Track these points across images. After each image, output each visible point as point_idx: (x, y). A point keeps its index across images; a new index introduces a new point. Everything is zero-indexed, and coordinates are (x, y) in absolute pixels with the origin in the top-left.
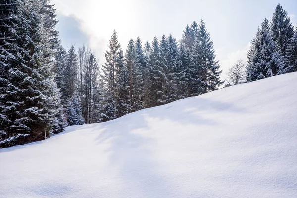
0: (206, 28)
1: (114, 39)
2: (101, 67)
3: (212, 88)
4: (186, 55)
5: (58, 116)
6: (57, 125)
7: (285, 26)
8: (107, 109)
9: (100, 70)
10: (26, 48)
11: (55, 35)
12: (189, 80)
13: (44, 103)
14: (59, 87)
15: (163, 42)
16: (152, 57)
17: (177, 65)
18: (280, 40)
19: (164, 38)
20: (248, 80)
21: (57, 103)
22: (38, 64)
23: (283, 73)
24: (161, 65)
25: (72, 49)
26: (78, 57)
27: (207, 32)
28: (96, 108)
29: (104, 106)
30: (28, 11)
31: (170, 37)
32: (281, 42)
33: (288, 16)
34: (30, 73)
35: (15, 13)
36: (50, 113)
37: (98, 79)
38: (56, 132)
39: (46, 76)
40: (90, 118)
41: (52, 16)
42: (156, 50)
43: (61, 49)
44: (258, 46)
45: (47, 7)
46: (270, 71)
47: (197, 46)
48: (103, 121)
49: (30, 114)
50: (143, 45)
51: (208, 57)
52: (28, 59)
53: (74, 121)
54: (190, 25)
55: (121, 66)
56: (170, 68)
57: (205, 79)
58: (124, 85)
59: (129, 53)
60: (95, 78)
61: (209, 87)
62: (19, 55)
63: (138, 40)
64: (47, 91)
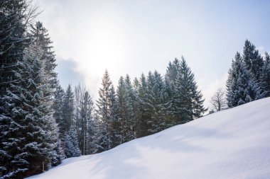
0: (187, 63)
1: (106, 77)
2: (95, 102)
3: (198, 116)
4: (171, 87)
5: (56, 149)
6: (55, 158)
7: (255, 57)
8: (101, 141)
9: (95, 105)
10: (28, 89)
11: (54, 76)
12: (176, 110)
13: (44, 138)
14: (57, 122)
15: (150, 77)
16: (140, 91)
17: (164, 97)
18: (253, 68)
19: (150, 74)
20: (230, 107)
21: (55, 138)
22: (38, 102)
23: (261, 98)
24: (149, 98)
25: (69, 88)
26: (74, 94)
27: (188, 66)
28: (91, 140)
29: (99, 138)
30: (31, 58)
31: (156, 73)
32: (254, 71)
33: (256, 49)
34: (31, 110)
35: (21, 60)
36: (48, 147)
37: (93, 113)
38: (54, 165)
39: (46, 113)
40: (86, 150)
41: (52, 60)
42: (144, 85)
43: (59, 88)
44: (234, 76)
45: (48, 53)
46: (248, 96)
47: (180, 79)
48: (98, 152)
49: (30, 149)
50: (132, 81)
51: (191, 88)
52: (31, 99)
53: (72, 154)
54: (172, 61)
55: (113, 100)
56: (157, 100)
57: (190, 108)
58: (117, 118)
59: (120, 88)
60: (90, 113)
61: (195, 114)
62: (22, 95)
63: (128, 77)
64: (46, 126)
